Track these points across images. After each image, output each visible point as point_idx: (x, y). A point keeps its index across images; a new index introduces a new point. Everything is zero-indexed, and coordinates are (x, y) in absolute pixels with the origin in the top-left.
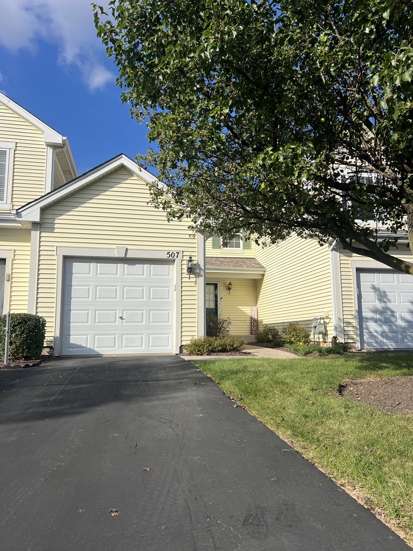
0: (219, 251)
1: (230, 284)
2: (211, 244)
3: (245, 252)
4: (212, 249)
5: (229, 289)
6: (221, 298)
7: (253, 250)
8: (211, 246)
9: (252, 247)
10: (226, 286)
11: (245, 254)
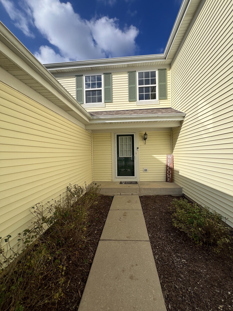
0: (136, 104)
1: (146, 134)
2: (128, 98)
3: (161, 103)
4: (129, 102)
5: (145, 139)
6: (138, 148)
7: (169, 100)
8: (128, 100)
9: (168, 97)
10: (142, 136)
11: (161, 105)
